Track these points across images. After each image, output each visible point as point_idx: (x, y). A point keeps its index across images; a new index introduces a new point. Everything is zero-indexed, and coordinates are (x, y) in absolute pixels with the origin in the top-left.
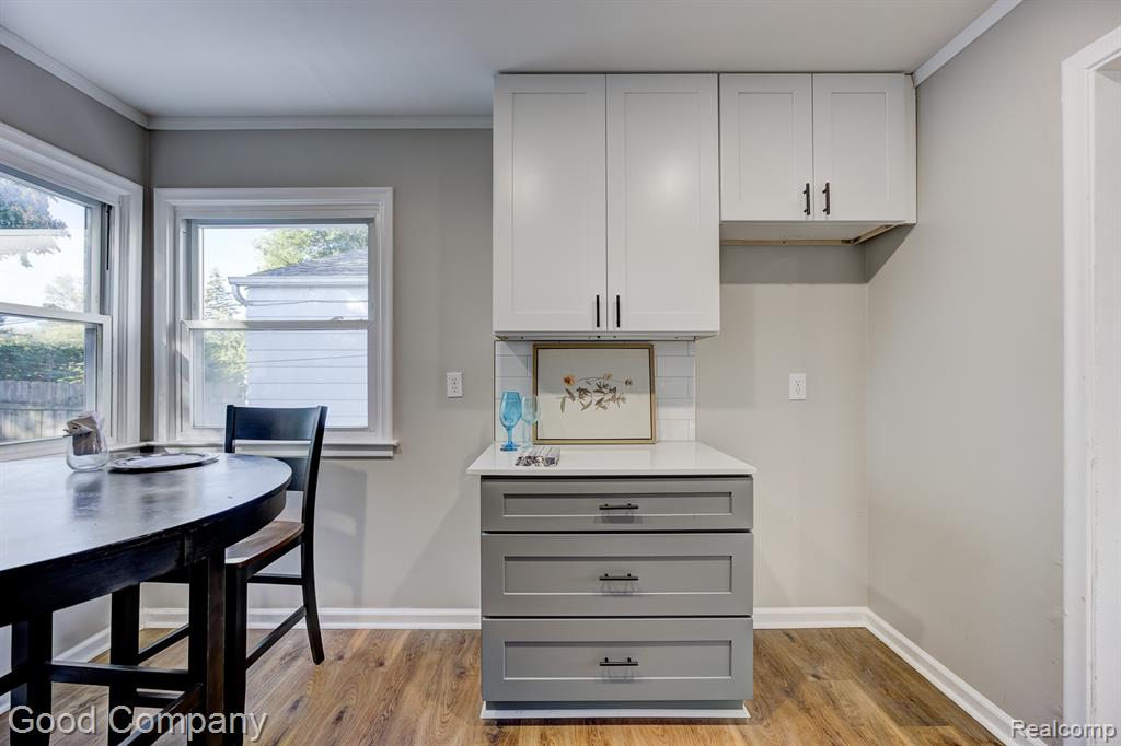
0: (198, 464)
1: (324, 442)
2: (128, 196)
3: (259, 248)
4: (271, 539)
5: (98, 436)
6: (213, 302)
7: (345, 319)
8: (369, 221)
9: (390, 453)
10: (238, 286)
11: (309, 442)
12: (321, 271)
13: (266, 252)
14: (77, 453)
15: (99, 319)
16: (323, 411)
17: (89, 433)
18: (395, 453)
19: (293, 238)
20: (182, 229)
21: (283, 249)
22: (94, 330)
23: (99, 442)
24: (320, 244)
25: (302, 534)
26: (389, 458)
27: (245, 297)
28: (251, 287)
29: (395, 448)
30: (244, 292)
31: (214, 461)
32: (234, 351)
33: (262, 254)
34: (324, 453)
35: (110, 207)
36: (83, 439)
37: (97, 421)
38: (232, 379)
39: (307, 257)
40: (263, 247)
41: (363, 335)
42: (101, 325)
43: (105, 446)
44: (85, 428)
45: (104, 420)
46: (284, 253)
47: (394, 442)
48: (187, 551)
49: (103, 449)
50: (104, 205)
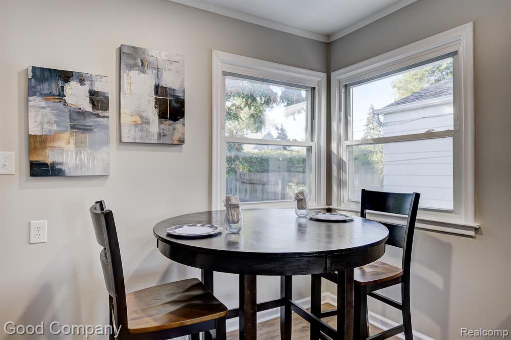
0: (344, 221)
1: (417, 217)
2: (321, 80)
3: (395, 86)
4: (382, 274)
5: (305, 201)
6: (371, 125)
7: (435, 131)
8: (454, 54)
9: (472, 233)
10: (378, 115)
11: (407, 216)
12: (430, 95)
13: (399, 88)
14: (299, 209)
15: (311, 144)
16: (417, 196)
17: (302, 199)
18: (476, 233)
19: (416, 75)
20: (343, 91)
21: (410, 83)
22: (309, 149)
23: (305, 204)
24: (436, 74)
25: (402, 276)
26: (471, 237)
27: (382, 121)
28: (386, 114)
29: (476, 230)
30: (382, 118)
31: (351, 221)
32: (381, 155)
33: (397, 90)
34: (417, 225)
35: (314, 88)
36: (301, 202)
37: (305, 194)
38: (379, 172)
39: (426, 85)
40: (397, 86)
41: (449, 141)
42: (311, 147)
43: (308, 207)
44: (301, 197)
45: (308, 193)
46: (410, 86)
47: (475, 225)
48: (328, 265)
49: (307, 208)
50: (312, 88)
